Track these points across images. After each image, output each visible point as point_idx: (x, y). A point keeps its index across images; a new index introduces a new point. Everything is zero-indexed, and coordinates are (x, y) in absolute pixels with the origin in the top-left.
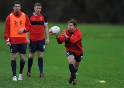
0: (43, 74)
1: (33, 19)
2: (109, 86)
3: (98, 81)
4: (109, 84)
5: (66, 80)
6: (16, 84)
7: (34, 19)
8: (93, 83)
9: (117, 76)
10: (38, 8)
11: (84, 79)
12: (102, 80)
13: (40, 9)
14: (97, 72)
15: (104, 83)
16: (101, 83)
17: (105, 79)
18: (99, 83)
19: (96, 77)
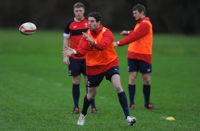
0: (95, 108)
1: (74, 27)
2: (179, 125)
3: (164, 118)
4: (180, 122)
5: (116, 115)
6: (43, 121)
7: (76, 27)
8: (156, 120)
9: (192, 110)
10: (77, 11)
11: (143, 114)
12: (169, 116)
13: (80, 11)
14: (162, 104)
15: (172, 121)
16: (168, 121)
17: (173, 114)
18: (165, 120)
19: (160, 113)
